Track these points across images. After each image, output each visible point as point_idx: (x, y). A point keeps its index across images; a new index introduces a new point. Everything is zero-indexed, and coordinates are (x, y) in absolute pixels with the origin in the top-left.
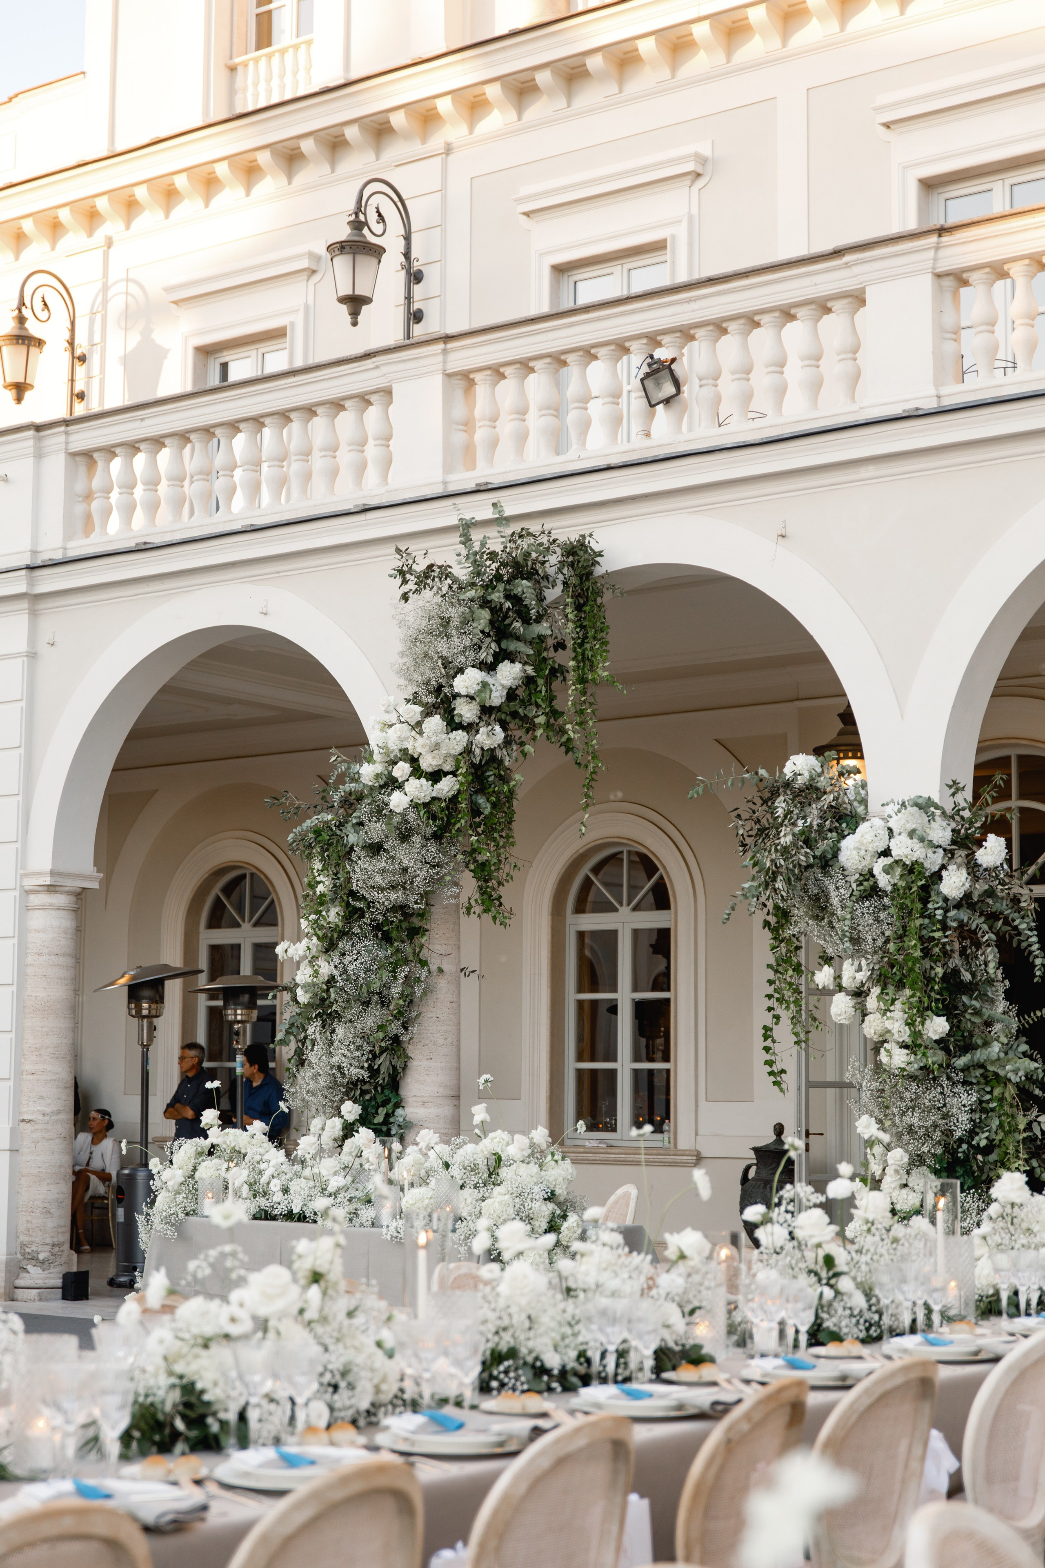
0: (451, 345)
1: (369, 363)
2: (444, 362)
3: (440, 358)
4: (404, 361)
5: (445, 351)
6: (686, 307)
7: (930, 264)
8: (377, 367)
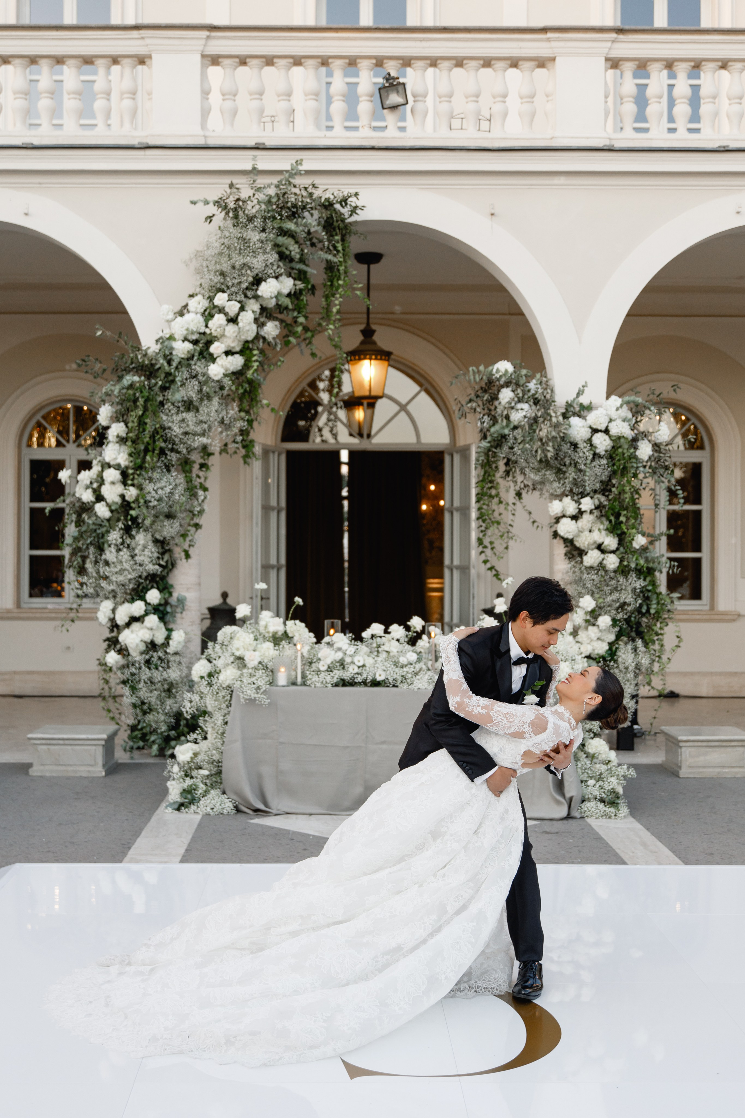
0: (214, 34)
1: (135, 34)
2: (205, 45)
3: (203, 42)
4: (169, 38)
5: (208, 37)
6: (418, 44)
7: (606, 51)
8: (143, 38)
